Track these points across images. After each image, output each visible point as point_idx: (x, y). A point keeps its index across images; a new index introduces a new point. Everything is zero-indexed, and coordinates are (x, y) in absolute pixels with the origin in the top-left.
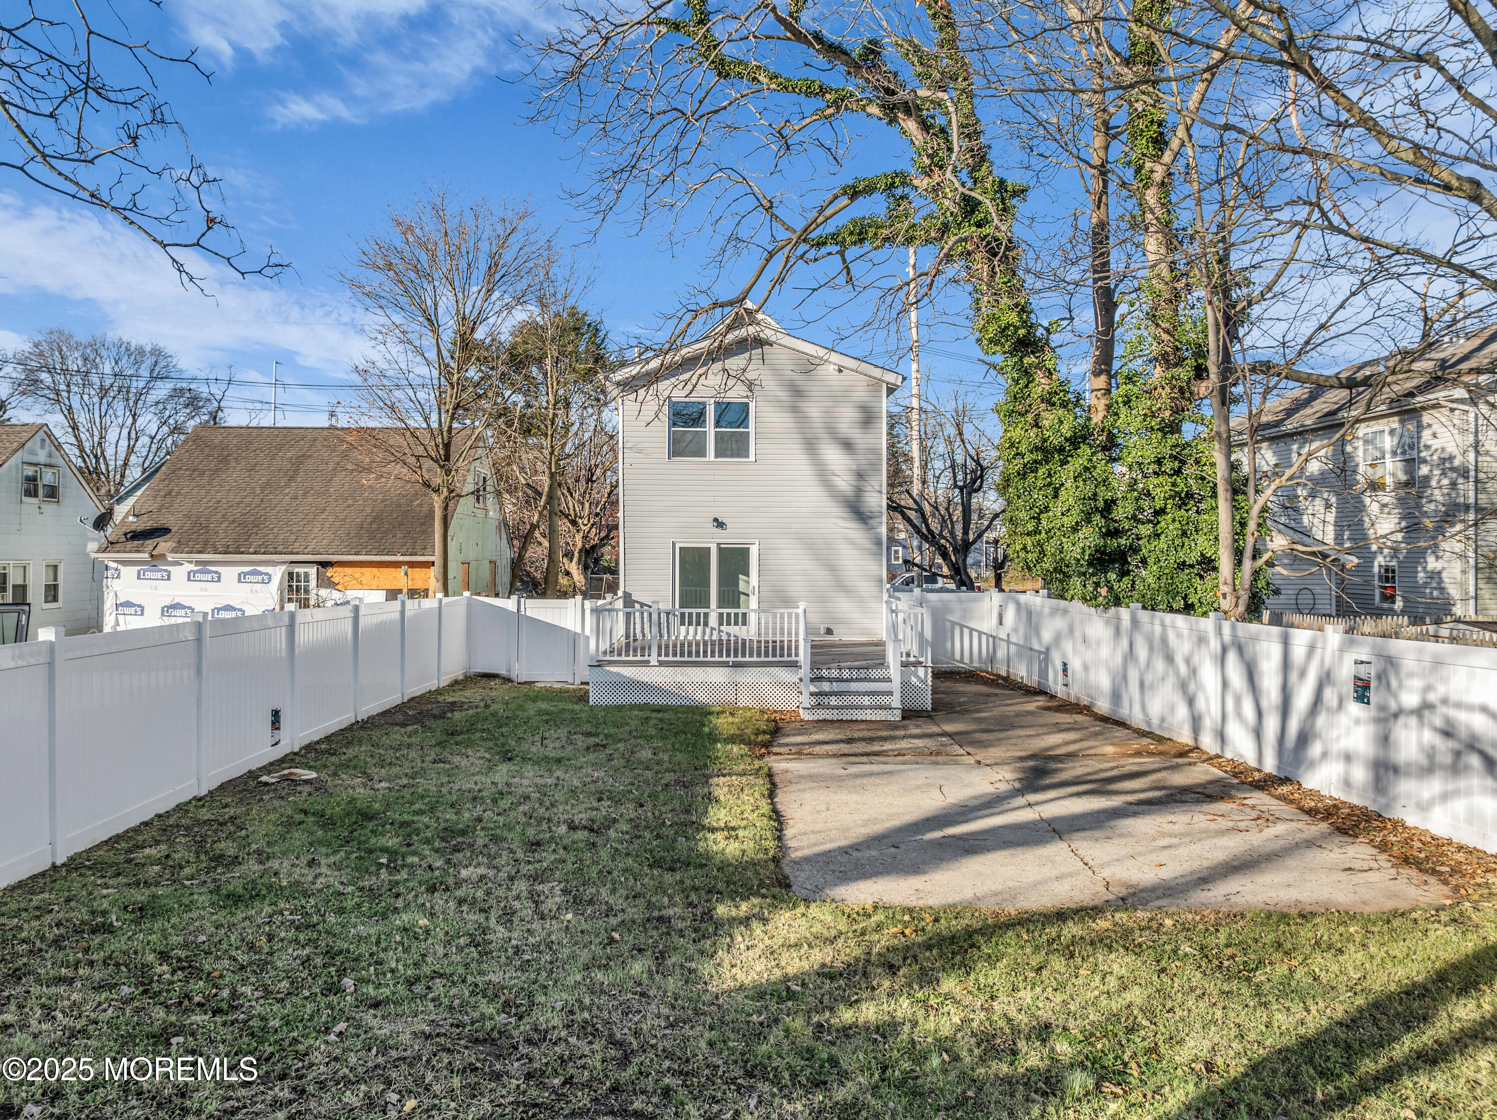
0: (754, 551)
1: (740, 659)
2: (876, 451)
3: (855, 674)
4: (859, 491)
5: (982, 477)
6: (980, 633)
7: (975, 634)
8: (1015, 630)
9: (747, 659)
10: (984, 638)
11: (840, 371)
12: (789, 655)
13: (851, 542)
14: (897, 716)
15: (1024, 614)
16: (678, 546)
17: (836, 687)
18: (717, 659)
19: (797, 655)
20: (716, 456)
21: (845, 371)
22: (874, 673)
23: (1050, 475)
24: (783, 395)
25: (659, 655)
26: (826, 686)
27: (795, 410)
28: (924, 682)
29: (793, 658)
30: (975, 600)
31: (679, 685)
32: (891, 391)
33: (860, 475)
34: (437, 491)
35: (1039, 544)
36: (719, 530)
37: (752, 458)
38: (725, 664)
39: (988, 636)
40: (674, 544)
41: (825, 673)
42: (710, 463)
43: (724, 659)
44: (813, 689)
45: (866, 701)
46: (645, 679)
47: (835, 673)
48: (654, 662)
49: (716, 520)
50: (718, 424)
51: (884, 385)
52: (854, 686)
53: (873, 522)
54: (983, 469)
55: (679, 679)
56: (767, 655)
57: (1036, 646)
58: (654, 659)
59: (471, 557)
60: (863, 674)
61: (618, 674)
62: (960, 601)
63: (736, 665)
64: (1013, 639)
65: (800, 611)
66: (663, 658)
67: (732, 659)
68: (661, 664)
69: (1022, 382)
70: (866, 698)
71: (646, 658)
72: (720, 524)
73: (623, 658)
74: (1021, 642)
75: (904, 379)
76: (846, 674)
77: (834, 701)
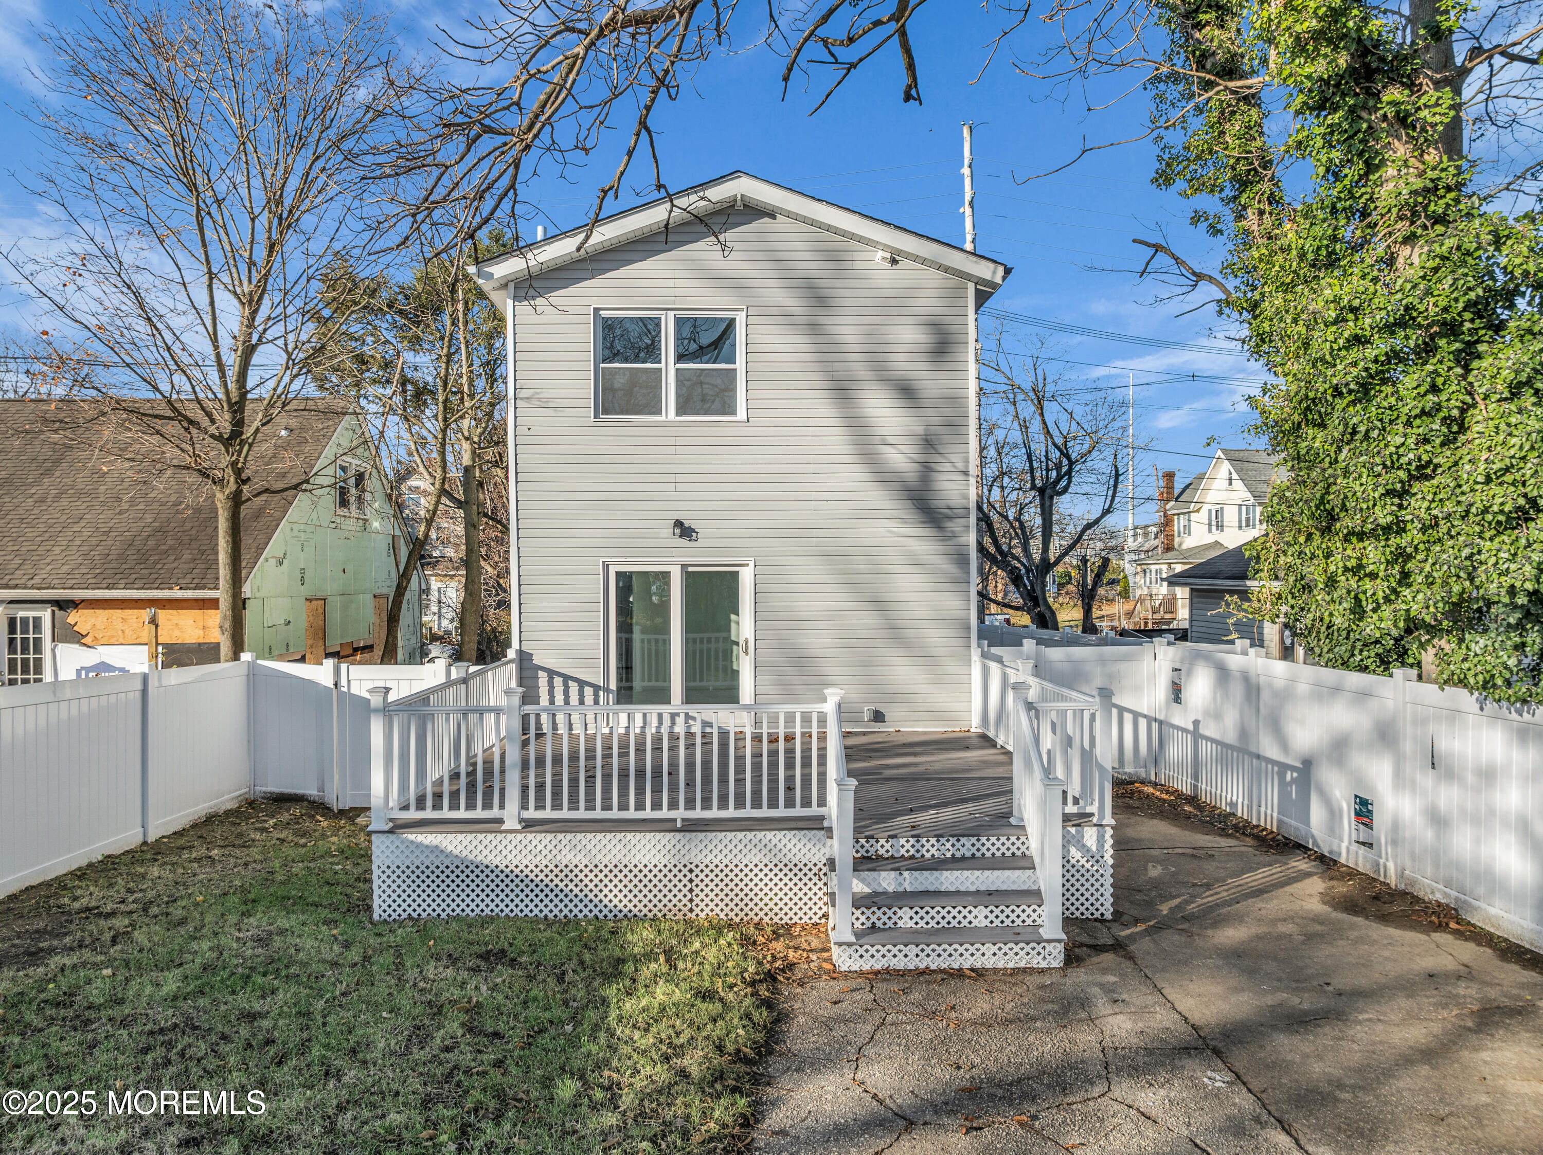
0: (746, 577)
1: (698, 813)
2: (956, 402)
3: (948, 849)
4: (927, 472)
5: (1069, 473)
6: (1136, 715)
7: (1128, 717)
8: (1216, 715)
9: (714, 813)
10: (1143, 723)
11: (894, 261)
12: (806, 803)
13: (914, 560)
14: (1055, 957)
15: (1237, 690)
16: (613, 570)
17: (910, 881)
18: (648, 813)
19: (822, 802)
20: (678, 413)
21: (904, 263)
22: (993, 845)
23: (1434, 389)
24: (794, 304)
25: (524, 806)
26: (887, 881)
27: (814, 329)
28: (1097, 858)
29: (815, 810)
30: (1126, 658)
31: (567, 872)
32: (982, 298)
33: (929, 443)
34: (220, 482)
35: (1402, 556)
36: (684, 542)
37: (741, 415)
38: (666, 826)
39: (1150, 719)
40: (606, 567)
41: (883, 847)
42: (668, 424)
43: (665, 813)
44: (859, 887)
45: (980, 917)
46: (493, 859)
47: (905, 846)
48: (511, 823)
49: (679, 524)
50: (680, 358)
51: (971, 286)
52: (950, 880)
53: (954, 526)
54: (1071, 463)
55: (567, 857)
56: (757, 804)
57: (1271, 750)
58: (511, 814)
59: (330, 588)
60: (967, 847)
61: (436, 850)
62: (1103, 661)
63: (692, 827)
64: (1208, 729)
65: (829, 707)
66: (531, 813)
67: (681, 813)
68: (529, 825)
69: (1351, 173)
70: (980, 912)
71: (495, 813)
72: (685, 531)
73: (446, 813)
74: (1231, 737)
75: (1008, 271)
76: (931, 848)
77: (906, 918)
